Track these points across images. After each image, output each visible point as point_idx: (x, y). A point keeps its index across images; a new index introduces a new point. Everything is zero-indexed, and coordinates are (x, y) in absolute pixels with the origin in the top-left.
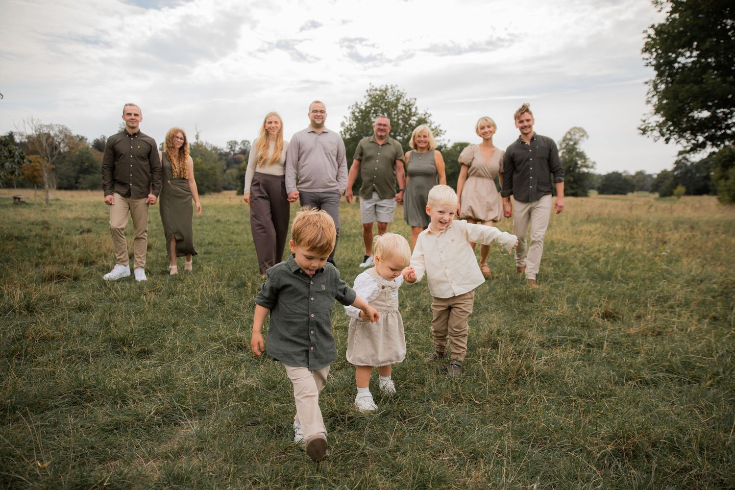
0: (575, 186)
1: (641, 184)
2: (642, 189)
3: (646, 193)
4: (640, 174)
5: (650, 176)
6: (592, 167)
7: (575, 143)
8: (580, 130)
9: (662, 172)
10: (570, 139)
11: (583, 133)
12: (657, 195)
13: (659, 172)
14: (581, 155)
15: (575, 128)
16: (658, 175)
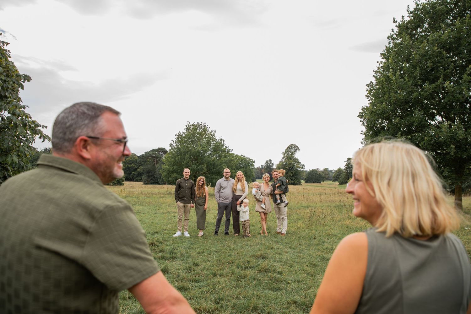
0: (293, 178)
1: (327, 176)
2: (328, 179)
3: (331, 182)
4: (326, 170)
5: (331, 171)
6: (303, 167)
7: (292, 154)
8: (295, 146)
9: (338, 169)
10: (290, 151)
11: (297, 148)
12: (337, 183)
13: (336, 169)
14: (296, 161)
15: (291, 145)
16: (336, 171)
